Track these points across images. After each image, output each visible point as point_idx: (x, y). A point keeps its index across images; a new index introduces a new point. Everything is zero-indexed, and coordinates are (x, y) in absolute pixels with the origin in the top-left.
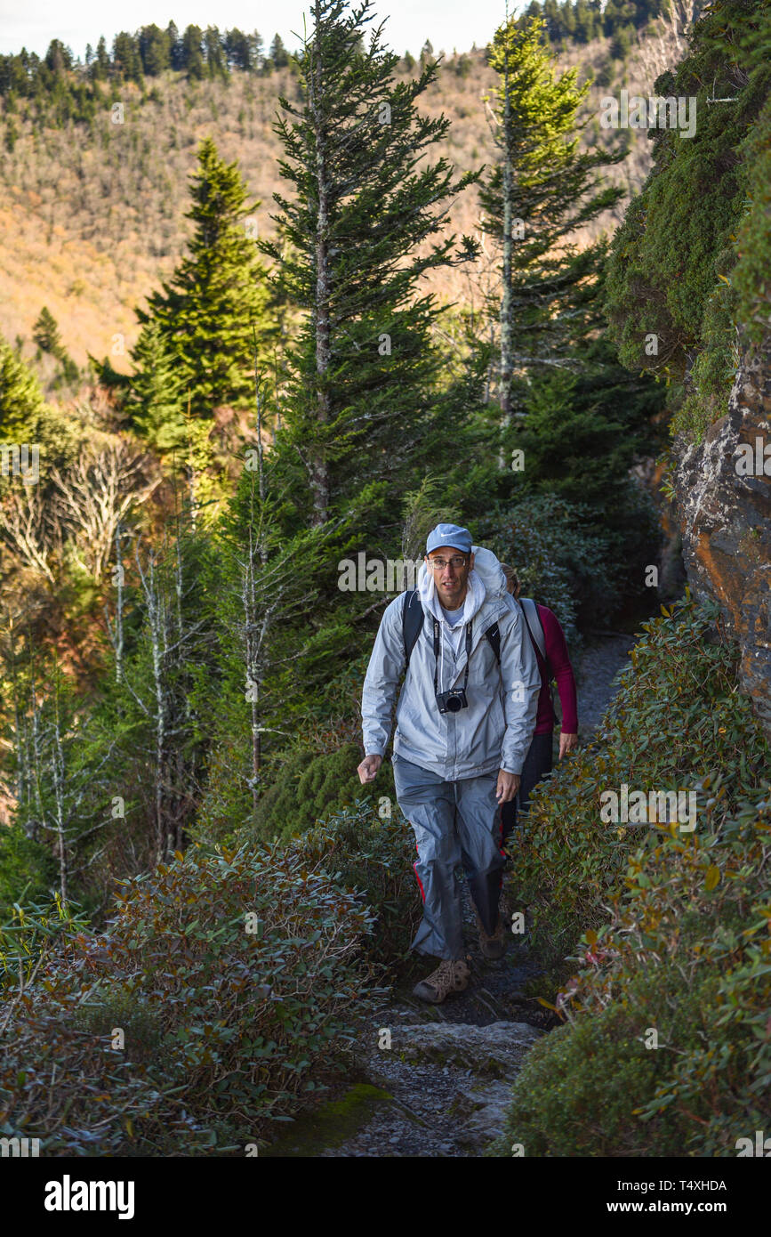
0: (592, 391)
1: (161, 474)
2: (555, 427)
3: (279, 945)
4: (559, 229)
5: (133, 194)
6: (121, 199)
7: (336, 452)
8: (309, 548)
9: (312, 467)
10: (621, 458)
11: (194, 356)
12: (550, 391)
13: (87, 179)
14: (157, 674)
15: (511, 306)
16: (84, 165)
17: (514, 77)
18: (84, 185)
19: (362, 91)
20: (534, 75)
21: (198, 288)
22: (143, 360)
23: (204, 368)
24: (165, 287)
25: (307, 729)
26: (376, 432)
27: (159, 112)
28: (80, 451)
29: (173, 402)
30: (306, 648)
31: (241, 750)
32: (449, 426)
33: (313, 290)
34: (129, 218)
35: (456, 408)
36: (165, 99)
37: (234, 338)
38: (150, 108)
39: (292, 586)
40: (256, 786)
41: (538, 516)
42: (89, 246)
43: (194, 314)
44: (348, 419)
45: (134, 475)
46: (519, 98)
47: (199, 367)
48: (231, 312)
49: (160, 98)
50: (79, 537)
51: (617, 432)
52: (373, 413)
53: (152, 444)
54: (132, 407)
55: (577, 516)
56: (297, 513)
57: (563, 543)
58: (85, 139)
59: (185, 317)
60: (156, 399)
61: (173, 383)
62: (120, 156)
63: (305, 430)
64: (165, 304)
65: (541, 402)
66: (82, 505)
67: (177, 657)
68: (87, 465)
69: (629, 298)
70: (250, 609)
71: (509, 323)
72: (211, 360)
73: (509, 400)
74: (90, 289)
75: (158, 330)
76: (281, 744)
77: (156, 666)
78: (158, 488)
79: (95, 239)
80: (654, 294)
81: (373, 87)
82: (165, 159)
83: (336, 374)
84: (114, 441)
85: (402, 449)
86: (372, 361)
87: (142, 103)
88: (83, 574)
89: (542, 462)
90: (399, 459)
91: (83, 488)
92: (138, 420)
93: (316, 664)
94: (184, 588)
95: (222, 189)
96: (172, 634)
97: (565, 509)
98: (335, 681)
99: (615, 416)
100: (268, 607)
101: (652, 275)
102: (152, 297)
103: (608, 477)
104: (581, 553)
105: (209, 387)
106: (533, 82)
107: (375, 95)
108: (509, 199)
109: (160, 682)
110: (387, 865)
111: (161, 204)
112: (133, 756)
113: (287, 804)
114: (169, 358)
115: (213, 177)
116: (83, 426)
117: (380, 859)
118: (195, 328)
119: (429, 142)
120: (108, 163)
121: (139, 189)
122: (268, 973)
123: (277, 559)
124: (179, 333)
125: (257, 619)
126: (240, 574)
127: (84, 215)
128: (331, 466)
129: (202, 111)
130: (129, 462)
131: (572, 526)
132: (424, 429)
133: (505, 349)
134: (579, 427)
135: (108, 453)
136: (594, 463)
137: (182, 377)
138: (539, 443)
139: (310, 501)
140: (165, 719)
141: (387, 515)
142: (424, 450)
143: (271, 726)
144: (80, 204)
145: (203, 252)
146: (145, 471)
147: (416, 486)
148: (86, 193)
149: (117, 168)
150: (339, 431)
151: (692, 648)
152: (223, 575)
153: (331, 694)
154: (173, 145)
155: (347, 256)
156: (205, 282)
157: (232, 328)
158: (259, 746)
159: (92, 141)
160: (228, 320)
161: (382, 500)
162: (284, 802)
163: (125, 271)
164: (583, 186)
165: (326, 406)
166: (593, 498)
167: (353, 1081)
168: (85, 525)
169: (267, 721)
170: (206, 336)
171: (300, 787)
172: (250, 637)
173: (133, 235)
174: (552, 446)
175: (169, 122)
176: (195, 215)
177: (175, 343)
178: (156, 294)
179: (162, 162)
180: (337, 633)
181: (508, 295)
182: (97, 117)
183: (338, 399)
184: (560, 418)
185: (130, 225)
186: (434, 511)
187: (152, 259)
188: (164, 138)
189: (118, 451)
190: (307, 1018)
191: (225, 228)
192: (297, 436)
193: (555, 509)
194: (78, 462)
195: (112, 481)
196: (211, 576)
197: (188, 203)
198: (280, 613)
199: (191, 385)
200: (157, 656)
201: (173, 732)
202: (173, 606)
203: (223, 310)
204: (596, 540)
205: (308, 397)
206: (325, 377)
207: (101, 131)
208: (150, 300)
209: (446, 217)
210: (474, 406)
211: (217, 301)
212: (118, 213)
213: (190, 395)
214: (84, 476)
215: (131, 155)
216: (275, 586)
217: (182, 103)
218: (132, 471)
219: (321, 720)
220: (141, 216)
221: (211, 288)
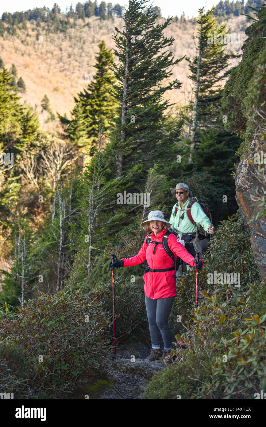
0: (224, 137)
1: (78, 155)
2: (209, 149)
3: (74, 329)
4: (216, 80)
5: (78, 58)
6: (74, 59)
7: (126, 153)
8: (114, 185)
9: (118, 157)
10: (232, 161)
11: (93, 115)
12: (209, 136)
13: (63, 52)
14: (61, 225)
15: (198, 105)
16: (62, 47)
17: (204, 25)
18: (62, 54)
19: (144, 26)
20: (211, 25)
21: (96, 92)
22: (75, 115)
23: (96, 119)
24: (85, 90)
25: (108, 249)
26: (141, 146)
27: (89, 30)
28: (51, 145)
29: (84, 130)
30: (110, 220)
31: (85, 254)
32: (167, 146)
33: (122, 95)
34: (77, 66)
35: (170, 140)
36: (91, 26)
37: (107, 110)
38: (86, 28)
39: (107, 199)
40: (89, 267)
41: (201, 179)
42: (62, 74)
43: (94, 100)
44: (131, 141)
45: (69, 155)
46: (205, 33)
47: (94, 119)
48: (106, 101)
49: (90, 26)
50: (48, 174)
51: (231, 152)
52: (140, 139)
53: (76, 145)
54: (70, 131)
55: (215, 180)
56: (111, 173)
57: (209, 189)
58: (63, 38)
59: (90, 101)
60: (78, 129)
61: (85, 124)
62: (75, 44)
63: (116, 144)
64: (84, 96)
65: (205, 139)
66: (50, 164)
67: (68, 220)
68: (53, 150)
69: (228, 105)
70: (91, 205)
71: (197, 111)
72: (98, 117)
73: (195, 138)
74: (61, 89)
75: (81, 105)
76: (98, 253)
77: (61, 222)
78: (77, 159)
79: (65, 72)
80: (237, 105)
81: (148, 25)
82: (91, 46)
83: (128, 125)
84: (63, 142)
85: (150, 153)
86: (141, 121)
87: (84, 26)
88: (49, 187)
89: (204, 160)
90: (148, 156)
91: (51, 158)
92: (72, 135)
93: (113, 226)
94: (72, 196)
95: (106, 58)
96: (67, 212)
97: (211, 177)
98: (119, 233)
99: (231, 146)
100: (98, 205)
101: (236, 98)
102: (80, 94)
103: (227, 167)
104: (215, 193)
105: (97, 126)
106: (210, 28)
107: (149, 28)
108: (200, 68)
109: (62, 228)
110: (125, 301)
111: (88, 62)
112: (51, 253)
113: (98, 275)
114: (84, 115)
115: (103, 54)
116: (53, 136)
117: (122, 298)
118: (94, 105)
119: (166, 46)
120: (71, 46)
121: (81, 56)
122: (68, 338)
123: (102, 188)
124: (88, 107)
125: (94, 209)
126: (89, 193)
127: (61, 64)
128: (124, 157)
129: (104, 30)
130: (68, 150)
131: (212, 184)
132: (158, 147)
133: (194, 120)
134: (218, 149)
135: (60, 146)
136: (222, 162)
137: (88, 122)
138: (204, 154)
139: (116, 169)
140: (63, 241)
141: (143, 176)
142: (157, 154)
143: (96, 247)
144: (60, 60)
145: (98, 79)
146: (73, 153)
147: (152, 166)
148: (62, 57)
149: (74, 49)
150: (127, 145)
151: (237, 232)
152: (83, 193)
153: (117, 237)
154: (93, 42)
155: (135, 84)
156: (98, 90)
157: (106, 106)
158: (91, 254)
159: (66, 38)
160: (105, 103)
161: (140, 170)
162: (97, 274)
163: (74, 84)
164: (225, 65)
165: (123, 136)
166: (221, 174)
167: (100, 379)
168: (51, 170)
169: (94, 245)
170: (97, 108)
171: (103, 269)
172: (91, 215)
173: (78, 72)
174: (208, 155)
175: (93, 34)
176: (97, 66)
177: (86, 110)
178: (81, 93)
179: (89, 47)
180: (121, 216)
181: (196, 101)
182: (68, 31)
183: (128, 134)
184: (211, 146)
185: (77, 68)
186: (158, 176)
187: (83, 80)
188: (90, 39)
189: (64, 146)
190: (81, 356)
191: (107, 71)
192: (113, 146)
193: (207, 177)
194: (50, 149)
195: (61, 156)
196: (80, 193)
197: (95, 62)
198: (102, 207)
199: (91, 125)
200: (61, 219)
201: (65, 246)
202: (68, 202)
203: (104, 100)
204: (221, 189)
205: (118, 132)
206: (124, 126)
207: (69, 36)
208: (79, 95)
209: (171, 73)
210: (176, 139)
211: (102, 96)
212: (73, 64)
213: (90, 128)
214: (52, 154)
215: (79, 44)
216: (101, 198)
217: (98, 27)
218: (69, 153)
219: (113, 246)
220: (81, 65)
221: (100, 92)
